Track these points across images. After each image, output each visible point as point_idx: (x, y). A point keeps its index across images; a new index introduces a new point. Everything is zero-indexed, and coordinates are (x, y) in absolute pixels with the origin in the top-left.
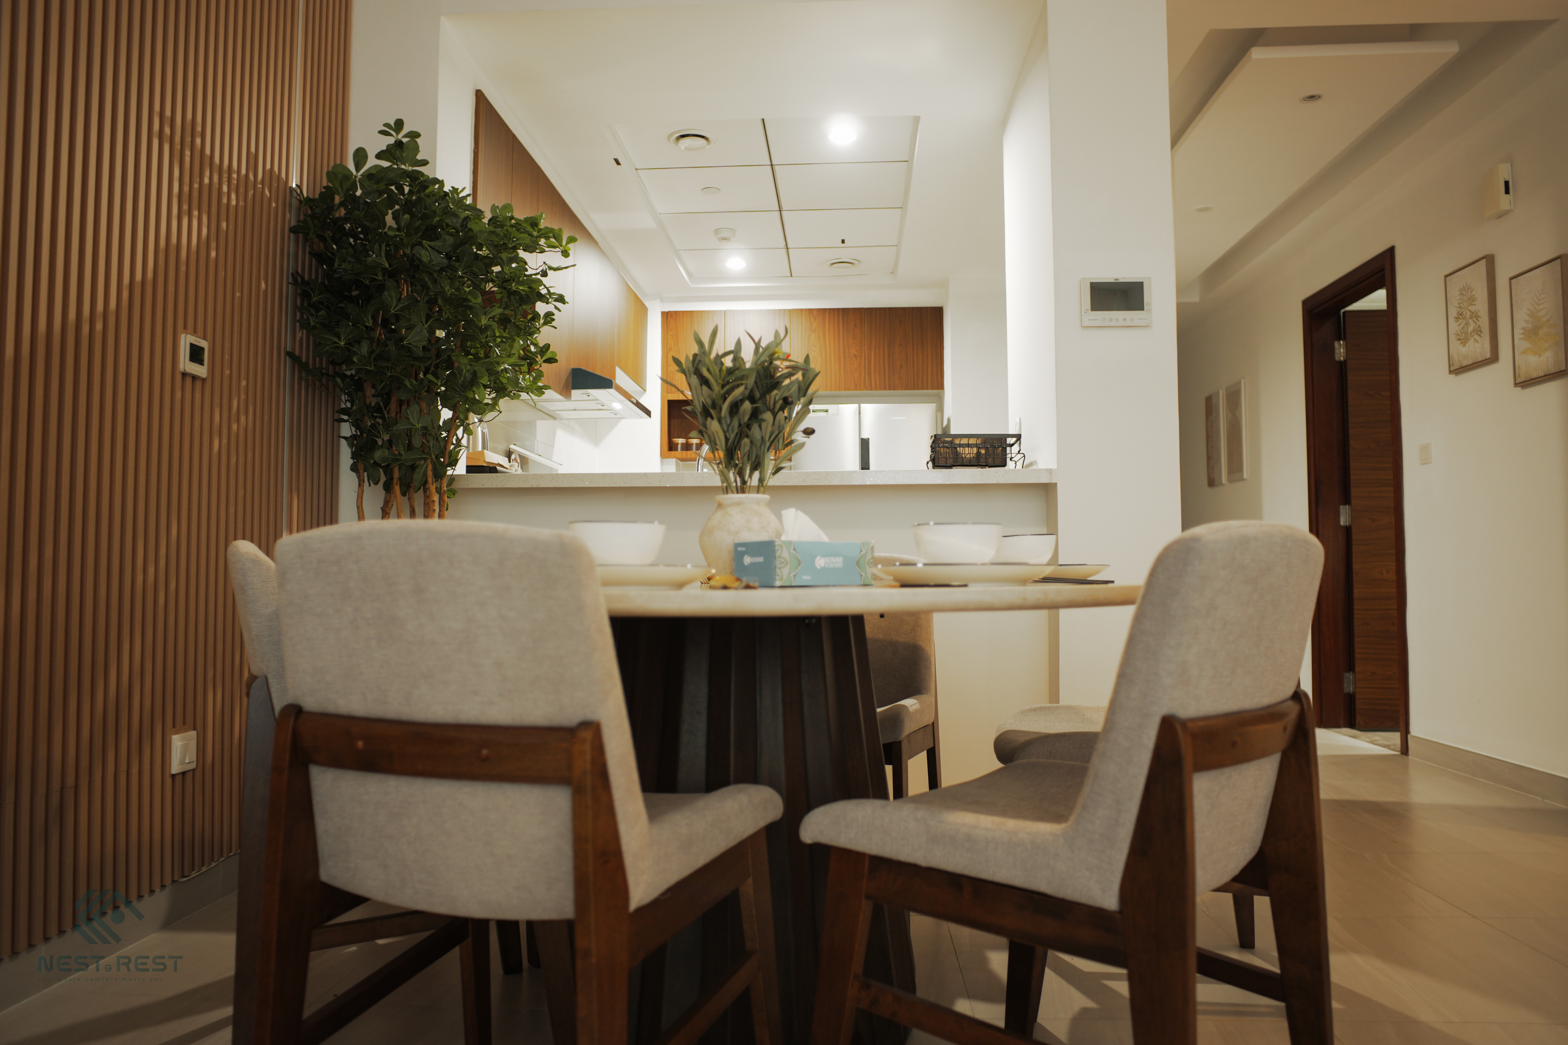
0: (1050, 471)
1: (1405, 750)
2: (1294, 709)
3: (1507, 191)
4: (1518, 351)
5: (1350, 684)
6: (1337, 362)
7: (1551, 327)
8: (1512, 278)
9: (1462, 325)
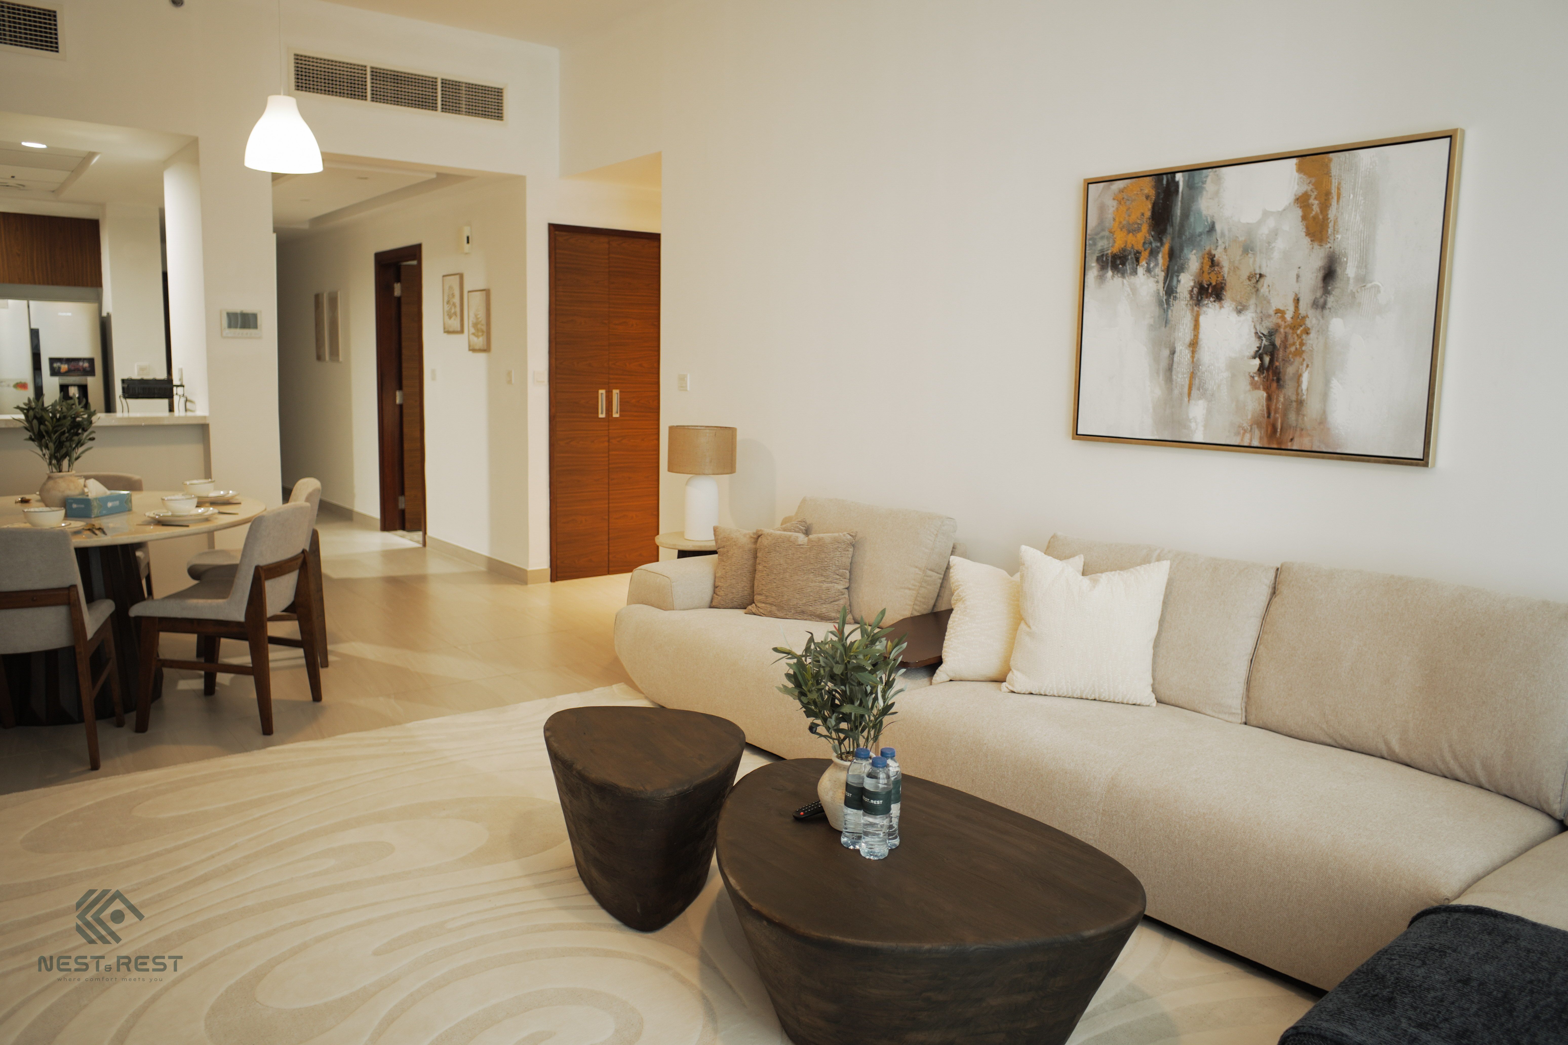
0: (205, 417)
1: (424, 544)
2: (302, 556)
3: (468, 242)
4: (470, 333)
5: (402, 503)
6: (396, 297)
7: (482, 325)
8: (469, 292)
9: (450, 307)
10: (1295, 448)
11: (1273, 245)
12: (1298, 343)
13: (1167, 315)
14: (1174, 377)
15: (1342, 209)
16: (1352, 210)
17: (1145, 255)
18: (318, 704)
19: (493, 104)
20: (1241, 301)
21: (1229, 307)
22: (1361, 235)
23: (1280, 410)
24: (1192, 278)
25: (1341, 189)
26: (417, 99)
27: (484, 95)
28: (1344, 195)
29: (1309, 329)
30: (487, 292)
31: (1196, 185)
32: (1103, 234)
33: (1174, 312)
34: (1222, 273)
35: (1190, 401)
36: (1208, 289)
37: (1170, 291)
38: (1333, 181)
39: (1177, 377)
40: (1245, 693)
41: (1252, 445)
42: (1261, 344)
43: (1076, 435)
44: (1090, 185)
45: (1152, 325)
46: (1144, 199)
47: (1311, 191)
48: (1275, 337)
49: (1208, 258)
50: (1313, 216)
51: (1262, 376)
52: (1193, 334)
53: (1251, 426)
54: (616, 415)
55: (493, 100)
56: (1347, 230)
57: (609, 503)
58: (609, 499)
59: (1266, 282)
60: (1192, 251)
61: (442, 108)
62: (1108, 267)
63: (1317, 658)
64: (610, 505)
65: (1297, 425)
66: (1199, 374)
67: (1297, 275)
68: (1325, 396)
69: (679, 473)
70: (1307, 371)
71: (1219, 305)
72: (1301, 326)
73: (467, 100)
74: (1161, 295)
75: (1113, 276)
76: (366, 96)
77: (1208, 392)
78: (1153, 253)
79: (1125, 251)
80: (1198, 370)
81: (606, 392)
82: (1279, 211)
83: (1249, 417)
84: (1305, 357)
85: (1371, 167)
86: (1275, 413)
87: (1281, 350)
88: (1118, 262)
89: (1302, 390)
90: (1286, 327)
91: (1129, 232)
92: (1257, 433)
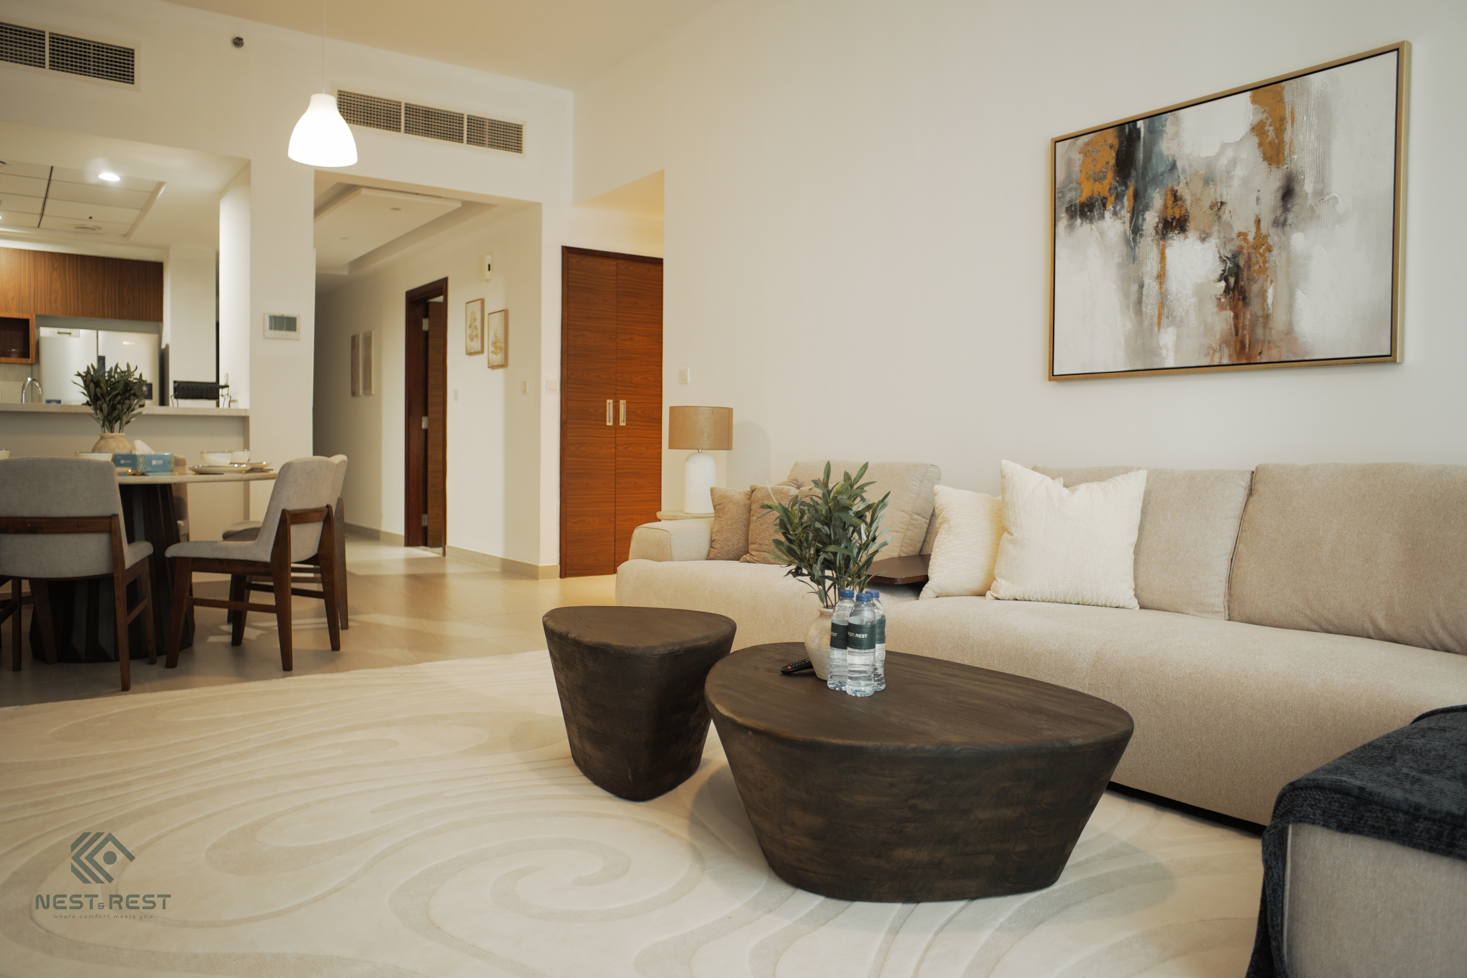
0: (246, 410)
1: (444, 554)
3: (489, 269)
4: (490, 351)
5: (425, 521)
6: (424, 331)
7: (501, 343)
8: (489, 314)
9: (471, 331)
10: (1263, 361)
11: (1233, 173)
12: (1261, 262)
13: (1134, 252)
14: (1144, 309)
15: (1297, 131)
16: (1306, 130)
17: (1111, 199)
18: (336, 652)
19: (513, 138)
20: (1204, 230)
21: (1193, 236)
22: (1316, 153)
23: (1247, 327)
24: (1156, 215)
25: (1295, 113)
26: (445, 132)
27: (505, 130)
28: (1298, 118)
29: (1271, 246)
30: (505, 312)
31: (1157, 129)
32: (1071, 185)
33: (1141, 249)
34: (1185, 206)
35: (1160, 330)
36: (1172, 223)
37: (1136, 230)
38: (1287, 106)
39: (1147, 308)
40: (1227, 591)
41: (1222, 363)
42: (1226, 267)
43: (1053, 376)
44: (1057, 144)
45: (1120, 264)
46: (1109, 148)
47: (1266, 118)
48: (1239, 258)
49: (1171, 194)
50: (1268, 142)
51: (1228, 297)
52: (1160, 266)
53: (1220, 346)
54: (622, 424)
55: (513, 135)
56: (1302, 150)
57: (615, 506)
58: (615, 502)
59: (1227, 208)
60: (1155, 190)
61: (468, 141)
62: (1076, 216)
63: (1297, 546)
64: (617, 508)
65: (1264, 339)
66: (1167, 303)
67: (1257, 198)
68: (1290, 308)
69: (679, 449)
70: (1272, 287)
71: (1183, 236)
72: (1263, 245)
73: (490, 134)
74: (1128, 234)
75: (1082, 224)
76: (400, 128)
77: (1177, 319)
78: (1119, 197)
79: (1092, 199)
80: (1166, 300)
81: (613, 402)
82: (1237, 142)
83: (1218, 337)
84: (1269, 274)
85: (1323, 88)
86: (1243, 330)
87: (1245, 270)
88: (1086, 210)
89: (1268, 305)
90: (1248, 247)
91: (1095, 181)
92: (1226, 351)
